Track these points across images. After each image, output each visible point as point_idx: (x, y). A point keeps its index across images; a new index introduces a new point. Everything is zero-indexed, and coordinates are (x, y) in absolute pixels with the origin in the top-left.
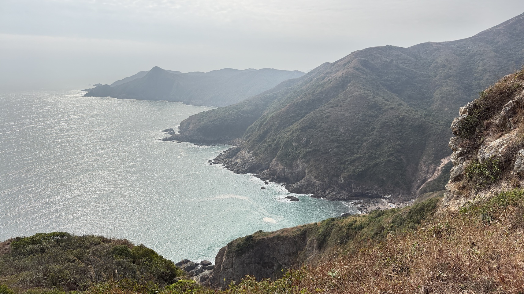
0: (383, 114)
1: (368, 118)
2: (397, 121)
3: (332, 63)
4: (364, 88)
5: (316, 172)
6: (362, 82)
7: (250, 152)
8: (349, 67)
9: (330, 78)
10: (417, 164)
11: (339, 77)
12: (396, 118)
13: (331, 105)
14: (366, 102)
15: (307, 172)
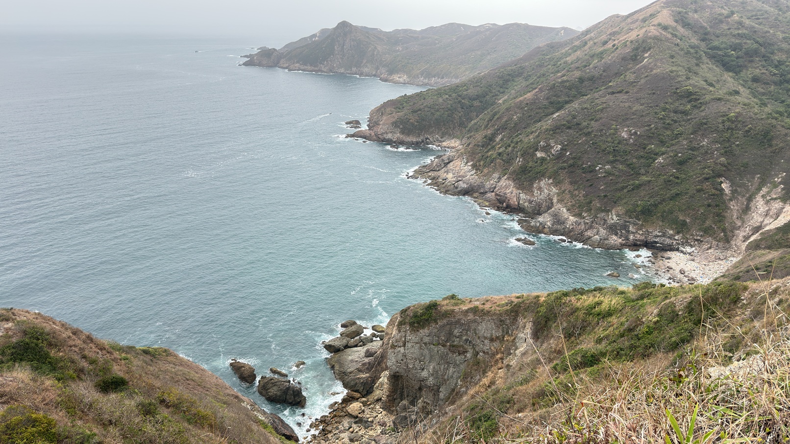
0: (701, 109)
1: (672, 114)
2: (723, 123)
3: (623, 16)
4: (673, 62)
5: (571, 202)
6: (670, 52)
7: (469, 164)
8: (650, 23)
9: (616, 42)
10: (750, 200)
11: (632, 42)
12: (724, 116)
13: (610, 90)
14: (672, 86)
15: (555, 200)
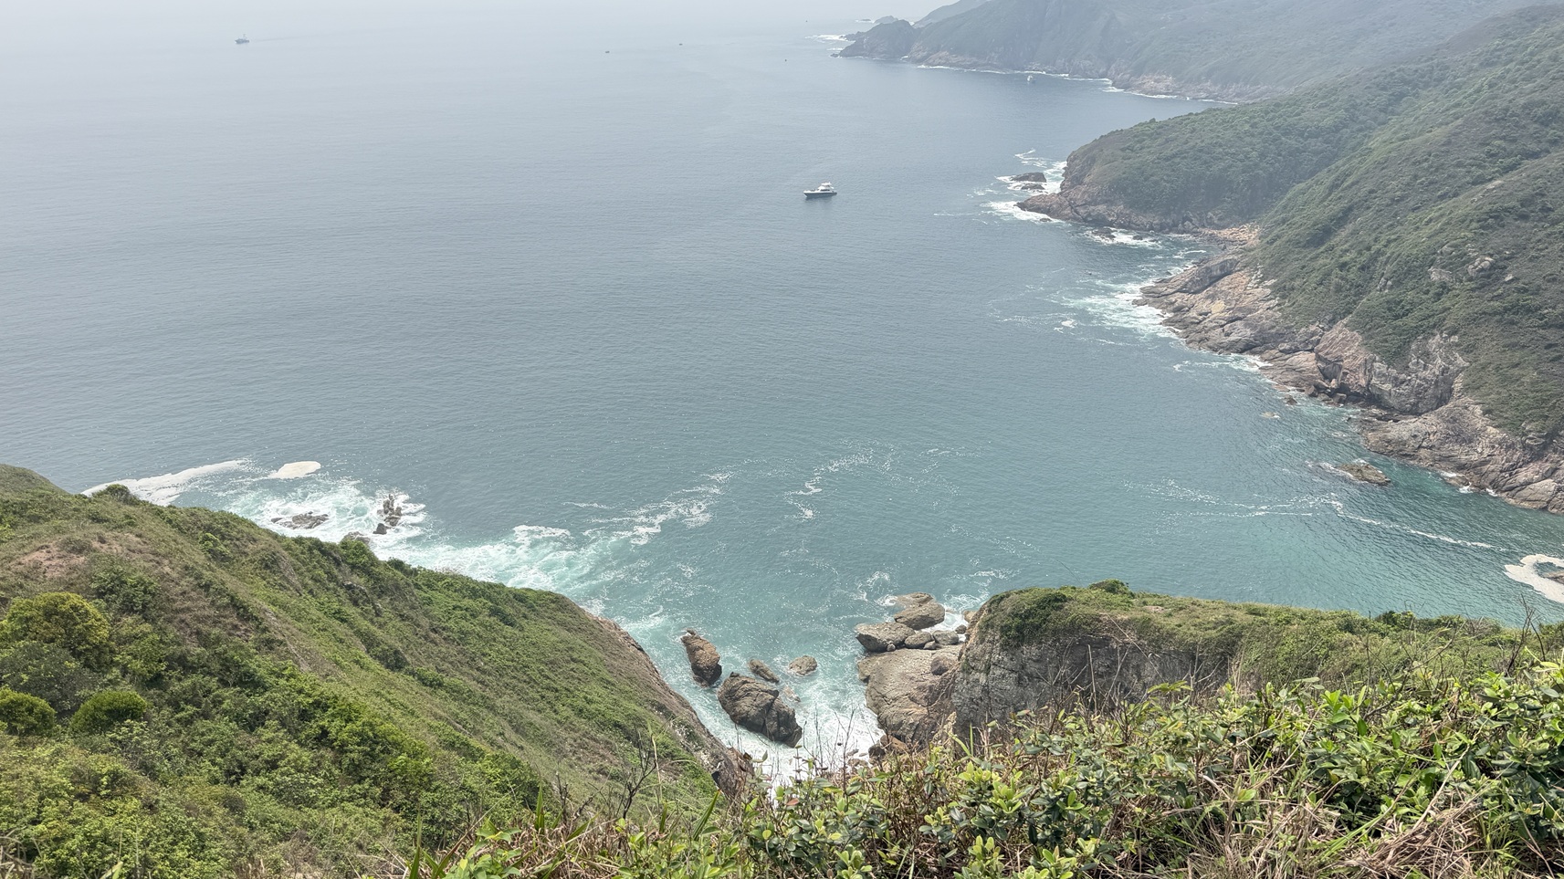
5: (1499, 393)
7: (1267, 283)
15: (1458, 385)
